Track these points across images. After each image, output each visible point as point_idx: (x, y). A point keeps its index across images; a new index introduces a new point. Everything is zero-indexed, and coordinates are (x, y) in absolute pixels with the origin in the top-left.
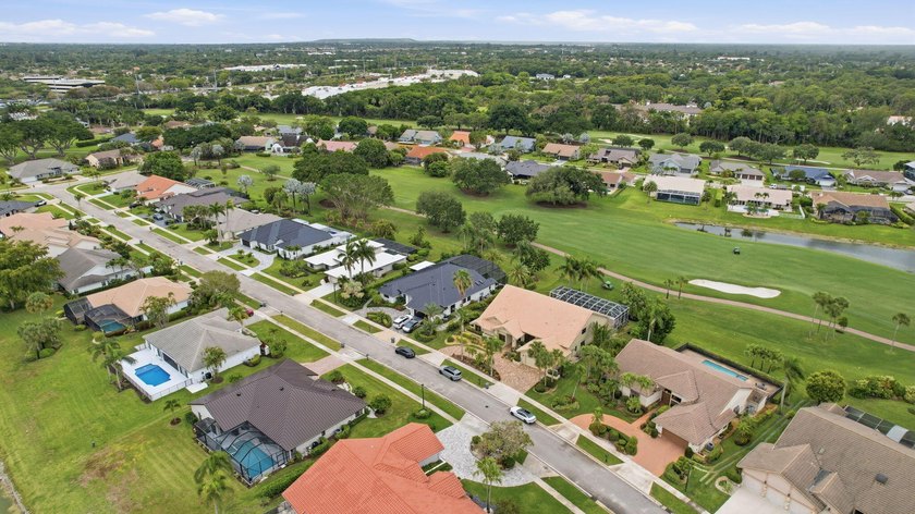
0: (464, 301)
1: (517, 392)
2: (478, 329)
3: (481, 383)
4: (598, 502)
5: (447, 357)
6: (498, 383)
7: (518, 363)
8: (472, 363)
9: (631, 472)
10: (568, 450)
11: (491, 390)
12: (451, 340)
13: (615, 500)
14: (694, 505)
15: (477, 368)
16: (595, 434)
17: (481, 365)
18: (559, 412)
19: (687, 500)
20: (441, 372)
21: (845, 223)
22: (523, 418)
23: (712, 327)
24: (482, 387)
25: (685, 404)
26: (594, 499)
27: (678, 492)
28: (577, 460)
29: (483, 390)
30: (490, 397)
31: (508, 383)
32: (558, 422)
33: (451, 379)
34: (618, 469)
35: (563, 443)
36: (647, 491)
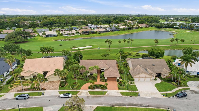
0: (7, 72)
1: (55, 91)
2: (22, 78)
3: (39, 94)
4: (115, 106)
5: (15, 93)
6: (45, 91)
7: (48, 82)
8: (29, 90)
9: (112, 93)
10: (90, 97)
11: (45, 94)
12: (11, 87)
13: (118, 103)
14: (133, 91)
15: (32, 90)
16: (92, 89)
17: (33, 89)
18: (75, 89)
19: (130, 91)
20: (17, 99)
21: (88, 34)
22: (67, 96)
23: (87, 55)
24: (41, 95)
25: (106, 70)
26: (113, 106)
27: (127, 91)
28: (96, 99)
29: (42, 96)
30: (47, 97)
31: (49, 89)
32: (78, 92)
33: (25, 99)
34: (108, 94)
35: (86, 97)
36: (121, 95)
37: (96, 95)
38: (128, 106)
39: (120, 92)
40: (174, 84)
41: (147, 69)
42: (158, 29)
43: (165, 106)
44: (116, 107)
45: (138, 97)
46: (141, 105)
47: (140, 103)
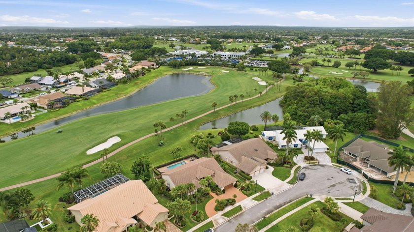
14: (262, 192)
16: (222, 210)
19: (260, 193)
21: (64, 107)
27: (256, 194)
32: (212, 221)
35: (228, 223)
36: (256, 202)
37: (235, 215)
38: (276, 209)
39: (252, 199)
40: (286, 167)
41: (254, 157)
42: (177, 71)
43: (301, 194)
44: (268, 217)
45: (273, 196)
46: (285, 204)
47: (281, 201)
